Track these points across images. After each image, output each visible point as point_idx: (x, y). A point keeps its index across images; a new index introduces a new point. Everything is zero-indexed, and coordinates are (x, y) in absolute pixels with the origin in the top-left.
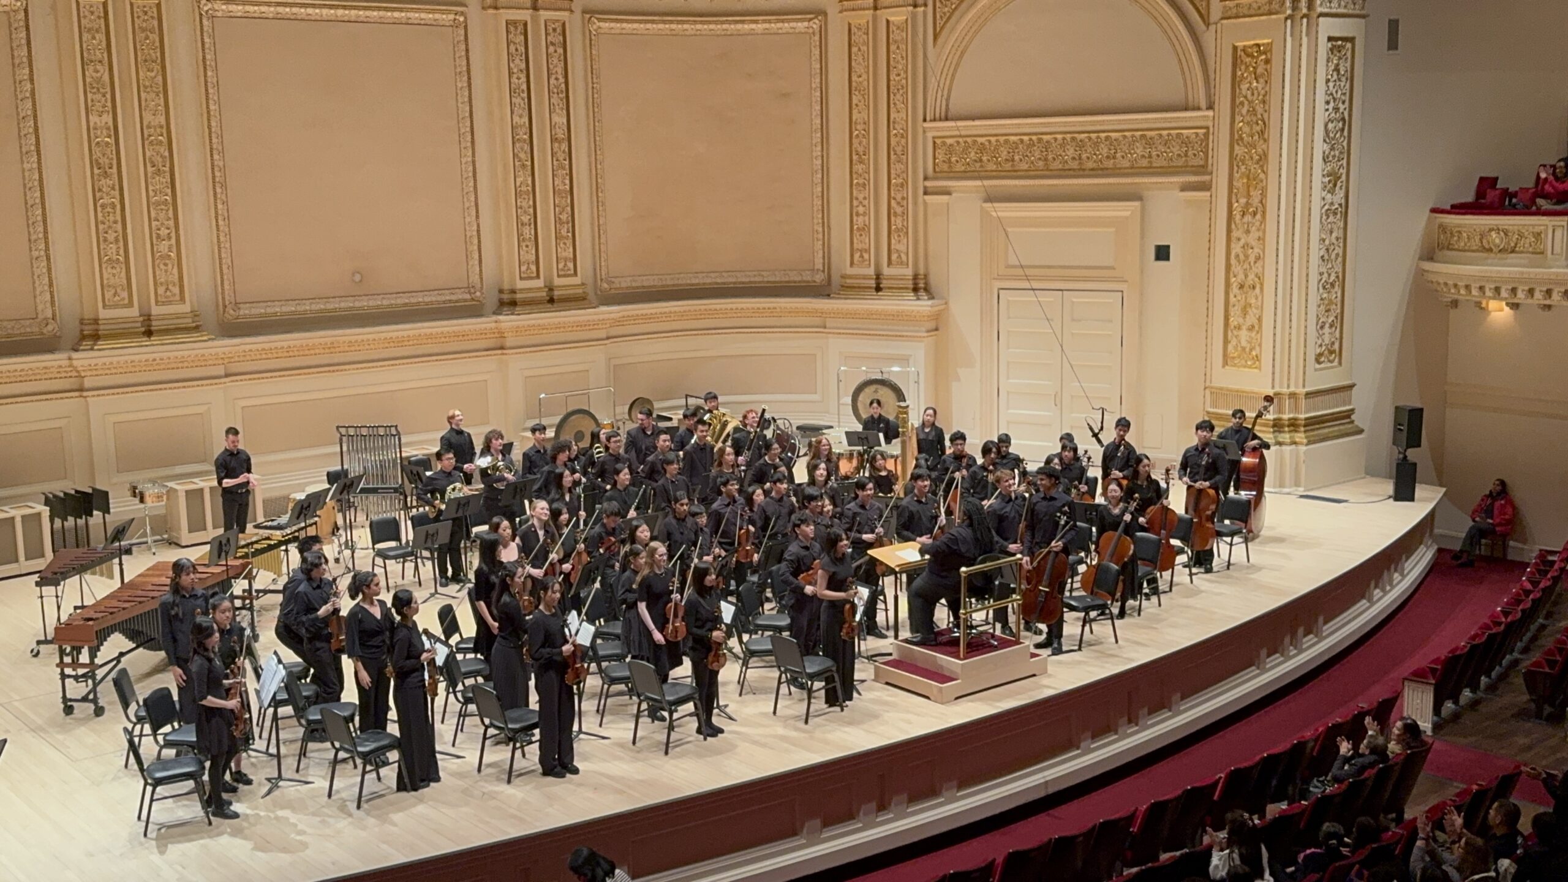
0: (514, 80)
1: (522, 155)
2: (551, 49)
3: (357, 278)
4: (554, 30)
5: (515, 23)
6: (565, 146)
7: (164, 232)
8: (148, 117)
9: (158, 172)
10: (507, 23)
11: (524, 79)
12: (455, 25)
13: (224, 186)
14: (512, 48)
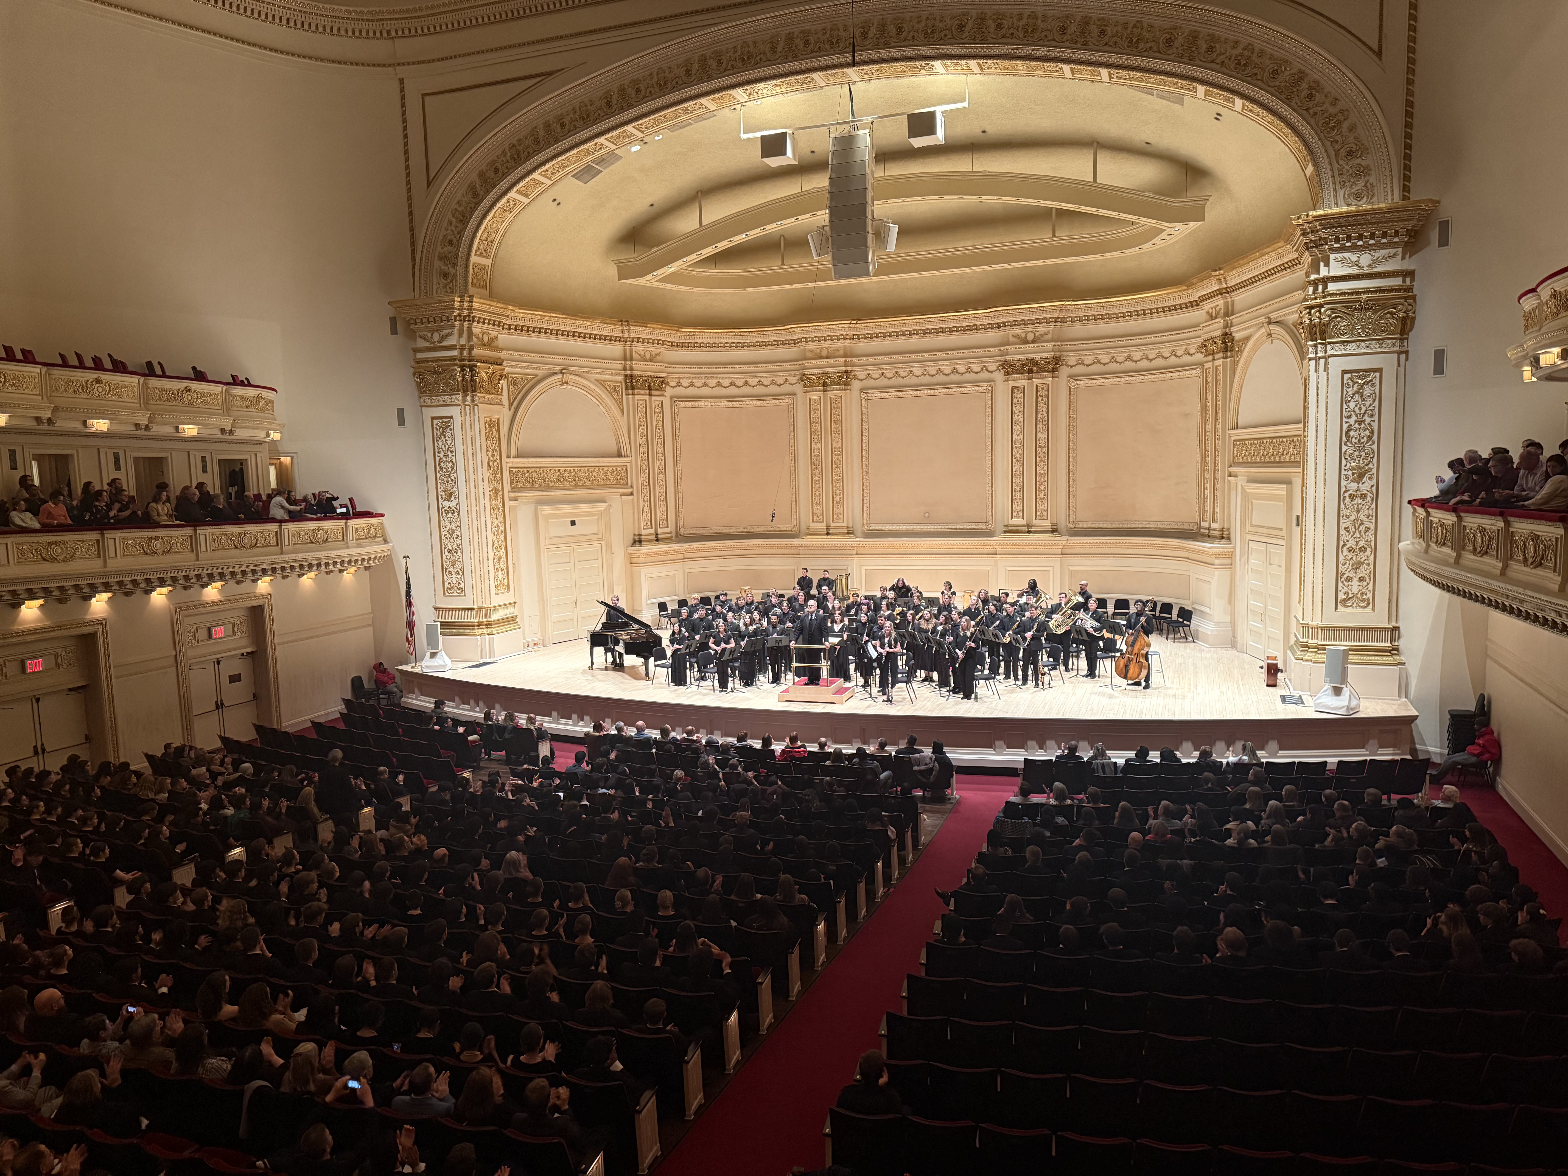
0: (1015, 417)
1: (1018, 456)
2: (1040, 399)
3: (927, 515)
4: (1043, 389)
5: (1018, 388)
6: (1045, 450)
7: (838, 492)
8: (834, 444)
9: (837, 467)
10: (1012, 389)
11: (1021, 416)
12: (987, 392)
13: (868, 472)
14: (1015, 401)
